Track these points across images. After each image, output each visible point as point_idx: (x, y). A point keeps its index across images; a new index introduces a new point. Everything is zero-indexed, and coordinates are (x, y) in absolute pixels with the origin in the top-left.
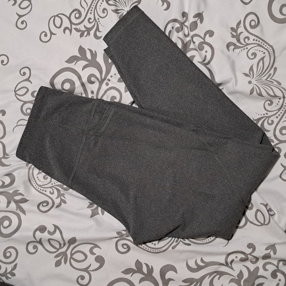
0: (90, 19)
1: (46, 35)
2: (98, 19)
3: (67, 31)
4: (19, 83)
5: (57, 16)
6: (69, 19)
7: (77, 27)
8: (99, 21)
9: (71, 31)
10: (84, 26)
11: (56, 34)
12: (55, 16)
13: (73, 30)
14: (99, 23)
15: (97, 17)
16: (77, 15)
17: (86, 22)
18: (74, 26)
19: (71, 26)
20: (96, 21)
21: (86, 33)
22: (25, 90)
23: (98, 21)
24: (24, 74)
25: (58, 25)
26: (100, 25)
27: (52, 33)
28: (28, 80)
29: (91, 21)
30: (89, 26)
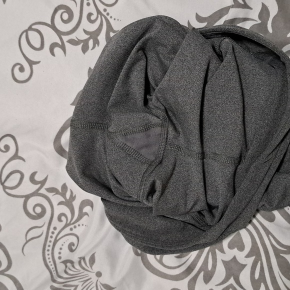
0: (90, 15)
1: (22, 69)
2: (105, 10)
3: (57, 50)
4: (4, 167)
5: (30, 28)
6: (53, 26)
7: (73, 36)
8: (108, 14)
9: (63, 48)
10: (85, 31)
11: (39, 62)
12: (26, 31)
13: (68, 45)
14: (108, 17)
15: (101, 7)
16: (66, 16)
17: (85, 23)
18: (65, 38)
19: (61, 39)
20: (102, 15)
21: (91, 43)
22: (18, 176)
23: (105, 14)
24: (7, 148)
25: (38, 45)
26: (111, 21)
27: (31, 63)
28: (16, 156)
29: (93, 18)
30: (93, 28)
